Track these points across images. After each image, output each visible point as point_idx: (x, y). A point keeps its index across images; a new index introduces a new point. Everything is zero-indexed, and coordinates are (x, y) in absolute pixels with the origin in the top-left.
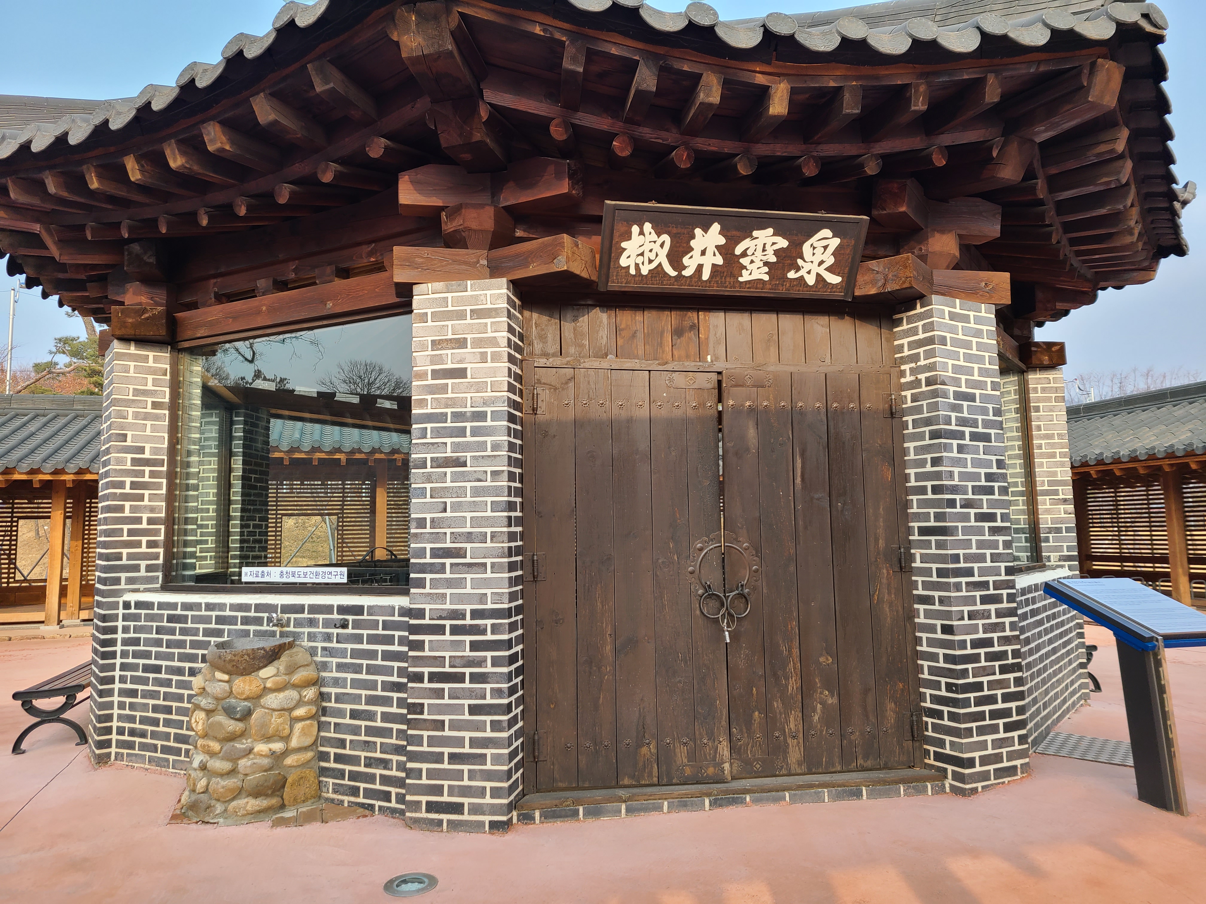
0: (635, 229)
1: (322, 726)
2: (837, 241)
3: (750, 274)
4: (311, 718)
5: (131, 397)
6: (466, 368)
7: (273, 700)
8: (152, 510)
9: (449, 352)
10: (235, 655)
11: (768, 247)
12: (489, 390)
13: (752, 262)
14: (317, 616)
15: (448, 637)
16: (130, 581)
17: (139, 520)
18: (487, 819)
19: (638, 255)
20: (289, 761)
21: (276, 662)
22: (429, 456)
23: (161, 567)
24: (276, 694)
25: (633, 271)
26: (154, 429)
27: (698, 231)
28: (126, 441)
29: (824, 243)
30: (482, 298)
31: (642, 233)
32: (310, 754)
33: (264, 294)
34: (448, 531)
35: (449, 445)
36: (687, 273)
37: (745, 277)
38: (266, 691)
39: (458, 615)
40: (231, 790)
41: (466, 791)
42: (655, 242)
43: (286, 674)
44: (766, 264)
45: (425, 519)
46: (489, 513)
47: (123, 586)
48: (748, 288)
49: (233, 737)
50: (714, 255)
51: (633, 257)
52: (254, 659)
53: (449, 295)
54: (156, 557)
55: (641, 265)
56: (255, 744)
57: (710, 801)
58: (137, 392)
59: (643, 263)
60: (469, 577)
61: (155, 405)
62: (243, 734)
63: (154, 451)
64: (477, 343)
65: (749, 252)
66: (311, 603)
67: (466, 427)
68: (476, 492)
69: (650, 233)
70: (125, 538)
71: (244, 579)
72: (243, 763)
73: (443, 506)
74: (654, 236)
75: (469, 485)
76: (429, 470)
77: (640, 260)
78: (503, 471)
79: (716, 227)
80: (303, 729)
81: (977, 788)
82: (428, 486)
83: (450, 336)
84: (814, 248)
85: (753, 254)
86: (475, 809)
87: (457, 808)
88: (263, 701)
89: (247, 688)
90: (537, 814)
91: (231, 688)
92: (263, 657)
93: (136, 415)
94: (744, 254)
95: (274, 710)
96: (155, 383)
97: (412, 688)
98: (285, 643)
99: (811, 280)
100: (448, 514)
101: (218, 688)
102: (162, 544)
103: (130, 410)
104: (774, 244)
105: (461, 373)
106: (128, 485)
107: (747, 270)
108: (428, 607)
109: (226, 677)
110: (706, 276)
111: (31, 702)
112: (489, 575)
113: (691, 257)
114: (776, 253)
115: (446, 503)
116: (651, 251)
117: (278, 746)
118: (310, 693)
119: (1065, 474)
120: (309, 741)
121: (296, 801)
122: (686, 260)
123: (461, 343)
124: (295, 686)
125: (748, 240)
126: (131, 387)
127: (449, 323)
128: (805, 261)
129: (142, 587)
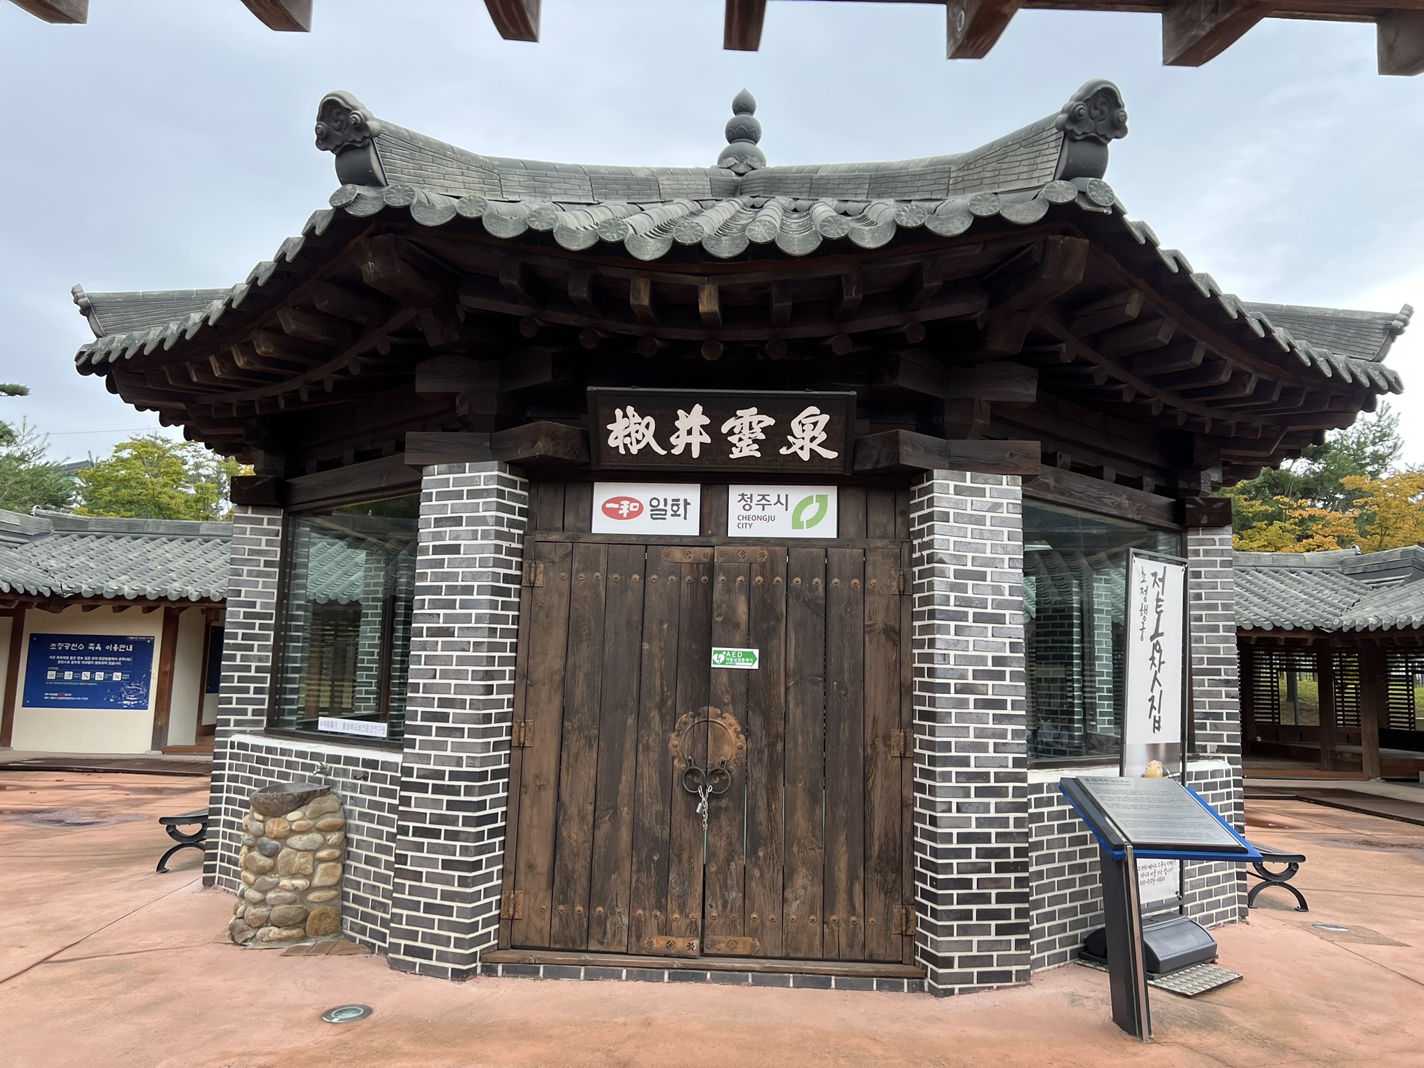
0: (618, 412)
1: (345, 868)
2: (826, 418)
3: (741, 451)
4: (336, 860)
5: (246, 557)
6: (460, 545)
7: (296, 841)
8: (260, 659)
9: (448, 529)
10: (266, 799)
11: (754, 425)
12: (477, 566)
13: (740, 440)
14: (349, 767)
15: (429, 795)
16: (238, 723)
17: (248, 669)
18: (450, 966)
19: (625, 436)
20: (312, 897)
21: (304, 807)
22: (425, 626)
23: (266, 711)
24: (300, 836)
25: (622, 451)
26: (265, 585)
27: (680, 412)
28: (240, 596)
29: (813, 419)
30: (477, 479)
31: (625, 416)
32: (333, 893)
33: (348, 464)
34: (437, 696)
35: (441, 616)
36: (676, 451)
37: (736, 454)
38: (292, 832)
39: (439, 775)
40: (259, 918)
41: (435, 939)
42: (640, 424)
43: (311, 819)
44: (755, 441)
45: (419, 684)
46: (469, 682)
47: (232, 728)
48: (741, 464)
49: (262, 872)
50: (701, 434)
51: (621, 438)
52: (282, 803)
53: (451, 476)
54: (262, 702)
55: (629, 446)
56: (281, 879)
57: (669, 974)
58: (252, 552)
59: (631, 444)
60: (450, 740)
61: (267, 564)
62: (272, 870)
63: (264, 605)
64: (471, 521)
65: (736, 430)
66: (346, 755)
67: (456, 600)
68: (461, 660)
69: (634, 416)
70: (236, 684)
71: (320, 728)
72: (271, 895)
73: (433, 672)
74: (639, 420)
75: (455, 654)
76: (425, 639)
77: (627, 440)
78: (483, 642)
79: (698, 408)
80: (325, 869)
81: (953, 990)
82: (423, 653)
83: (449, 515)
84: (803, 425)
85: (740, 432)
86: (442, 956)
87: (427, 954)
88: (289, 841)
89: (275, 828)
90: (500, 968)
91: (264, 827)
92: (291, 802)
93: (250, 573)
94: (731, 432)
95: (298, 850)
96: (268, 543)
97: (399, 840)
98: (316, 791)
99: (805, 456)
100: (437, 681)
101: (256, 826)
102: (267, 691)
103: (245, 568)
104: (759, 422)
105: (455, 549)
106: (240, 637)
107: (737, 447)
108: (416, 766)
109: (261, 817)
110: (696, 453)
111: (175, 826)
112: (466, 739)
113: (678, 437)
114: (764, 430)
115: (436, 670)
116: (637, 432)
117: (300, 883)
118: (334, 838)
119: (1229, 650)
120: (331, 881)
121: (316, 933)
122: (673, 440)
123: (457, 521)
124: (319, 830)
125: (733, 419)
126: (247, 547)
127: (449, 502)
128: (796, 438)
129: (248, 729)
